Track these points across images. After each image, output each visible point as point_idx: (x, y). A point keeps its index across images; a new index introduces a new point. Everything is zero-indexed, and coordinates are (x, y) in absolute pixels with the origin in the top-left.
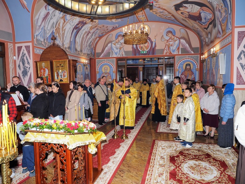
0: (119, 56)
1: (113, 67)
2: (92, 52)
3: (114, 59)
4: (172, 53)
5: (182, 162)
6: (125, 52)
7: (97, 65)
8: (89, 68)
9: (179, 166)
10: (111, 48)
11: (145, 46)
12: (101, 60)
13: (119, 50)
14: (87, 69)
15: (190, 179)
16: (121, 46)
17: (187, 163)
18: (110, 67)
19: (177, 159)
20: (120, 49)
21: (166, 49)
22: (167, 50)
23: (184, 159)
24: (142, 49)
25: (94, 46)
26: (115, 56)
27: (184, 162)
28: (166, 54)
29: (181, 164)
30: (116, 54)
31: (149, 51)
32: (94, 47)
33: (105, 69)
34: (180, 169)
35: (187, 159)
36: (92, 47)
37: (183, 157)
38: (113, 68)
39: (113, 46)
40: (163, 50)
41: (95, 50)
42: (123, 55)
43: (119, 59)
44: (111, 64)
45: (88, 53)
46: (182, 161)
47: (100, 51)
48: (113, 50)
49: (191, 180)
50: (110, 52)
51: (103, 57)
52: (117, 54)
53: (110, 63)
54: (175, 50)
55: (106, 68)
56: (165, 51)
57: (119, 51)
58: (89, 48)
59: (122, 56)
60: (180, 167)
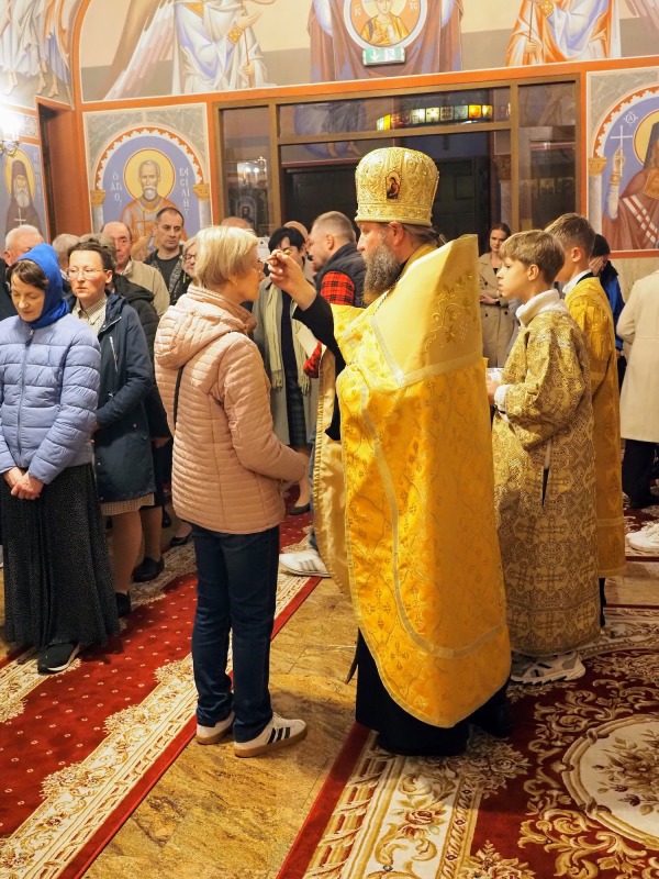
0: (231, 88)
1: (190, 158)
2: (49, 67)
3: (200, 110)
4: (564, 52)
5: (576, 735)
6: (267, 59)
7: (94, 153)
8: (39, 168)
9: (549, 761)
10: (177, 31)
11: (391, 16)
12: (117, 118)
13: (224, 45)
14: (25, 174)
15: (612, 841)
16: (242, 21)
17: (606, 736)
18: (178, 161)
19: (544, 715)
20: (235, 37)
21: (524, 27)
22: (535, 37)
23: (590, 715)
24: (375, 37)
25: (65, 26)
26: (204, 88)
27: (593, 730)
28: (527, 60)
29: (565, 748)
30: (209, 71)
31: (418, 45)
32: (62, 31)
33: (141, 176)
34: (557, 778)
35: (612, 713)
36: (53, 27)
37: (592, 697)
38: (195, 168)
39: (189, 18)
40: (506, 39)
41: (73, 49)
42: (251, 78)
43: (224, 109)
44: (182, 143)
45: (24, 69)
46: (575, 724)
47: (106, 58)
48: (191, 46)
49: (619, 847)
50: (171, 63)
51: (125, 93)
52: (212, 75)
53: (172, 136)
54: (584, 31)
55: (148, 170)
56: (521, 45)
57: (229, 54)
58: (27, 39)
59: (245, 87)
60: (558, 767)
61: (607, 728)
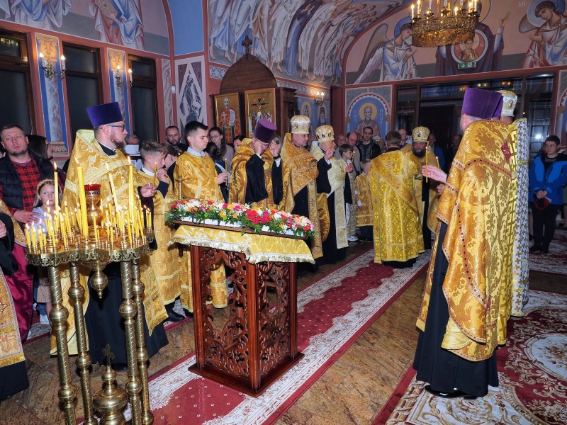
0: (402, 79)
1: (384, 105)
2: (335, 73)
3: (390, 87)
4: (550, 62)
5: (531, 336)
6: (418, 68)
7: (348, 103)
8: (329, 109)
9: (518, 343)
10: (383, 58)
11: (471, 49)
12: (358, 90)
13: (401, 63)
14: (324, 111)
15: (543, 374)
16: (409, 53)
17: (544, 338)
18: (379, 106)
19: (518, 327)
20: (405, 61)
21: (532, 52)
22: (536, 56)
23: (537, 330)
24: (464, 58)
25: (342, 58)
26: (392, 79)
27: (539, 336)
28: (532, 65)
29: (526, 340)
30: (395, 73)
32: (341, 60)
33: (365, 112)
34: (522, 349)
35: (547, 331)
36: (338, 59)
37: (539, 324)
38: (386, 109)
39: (389, 53)
40: (523, 57)
41: (344, 66)
42: (411, 75)
43: (399, 87)
44: (381, 100)
45: (327, 74)
46: (531, 332)
47: (356, 69)
48: (388, 64)
49: (546, 376)
50: (380, 70)
51: (361, 82)
52: (396, 74)
53: (378, 97)
54: (560, 53)
55: (368, 110)
56: (530, 59)
57: (403, 66)
58: (329, 63)
59: (408, 79)
60: (522, 346)
61: (545, 335)
